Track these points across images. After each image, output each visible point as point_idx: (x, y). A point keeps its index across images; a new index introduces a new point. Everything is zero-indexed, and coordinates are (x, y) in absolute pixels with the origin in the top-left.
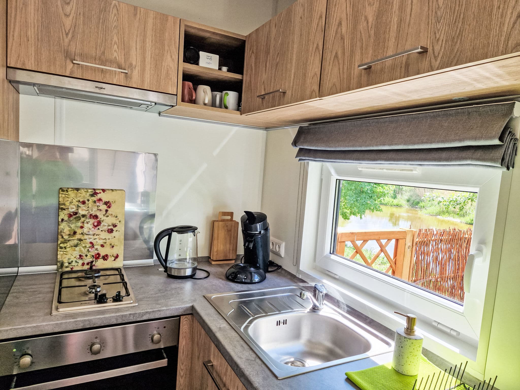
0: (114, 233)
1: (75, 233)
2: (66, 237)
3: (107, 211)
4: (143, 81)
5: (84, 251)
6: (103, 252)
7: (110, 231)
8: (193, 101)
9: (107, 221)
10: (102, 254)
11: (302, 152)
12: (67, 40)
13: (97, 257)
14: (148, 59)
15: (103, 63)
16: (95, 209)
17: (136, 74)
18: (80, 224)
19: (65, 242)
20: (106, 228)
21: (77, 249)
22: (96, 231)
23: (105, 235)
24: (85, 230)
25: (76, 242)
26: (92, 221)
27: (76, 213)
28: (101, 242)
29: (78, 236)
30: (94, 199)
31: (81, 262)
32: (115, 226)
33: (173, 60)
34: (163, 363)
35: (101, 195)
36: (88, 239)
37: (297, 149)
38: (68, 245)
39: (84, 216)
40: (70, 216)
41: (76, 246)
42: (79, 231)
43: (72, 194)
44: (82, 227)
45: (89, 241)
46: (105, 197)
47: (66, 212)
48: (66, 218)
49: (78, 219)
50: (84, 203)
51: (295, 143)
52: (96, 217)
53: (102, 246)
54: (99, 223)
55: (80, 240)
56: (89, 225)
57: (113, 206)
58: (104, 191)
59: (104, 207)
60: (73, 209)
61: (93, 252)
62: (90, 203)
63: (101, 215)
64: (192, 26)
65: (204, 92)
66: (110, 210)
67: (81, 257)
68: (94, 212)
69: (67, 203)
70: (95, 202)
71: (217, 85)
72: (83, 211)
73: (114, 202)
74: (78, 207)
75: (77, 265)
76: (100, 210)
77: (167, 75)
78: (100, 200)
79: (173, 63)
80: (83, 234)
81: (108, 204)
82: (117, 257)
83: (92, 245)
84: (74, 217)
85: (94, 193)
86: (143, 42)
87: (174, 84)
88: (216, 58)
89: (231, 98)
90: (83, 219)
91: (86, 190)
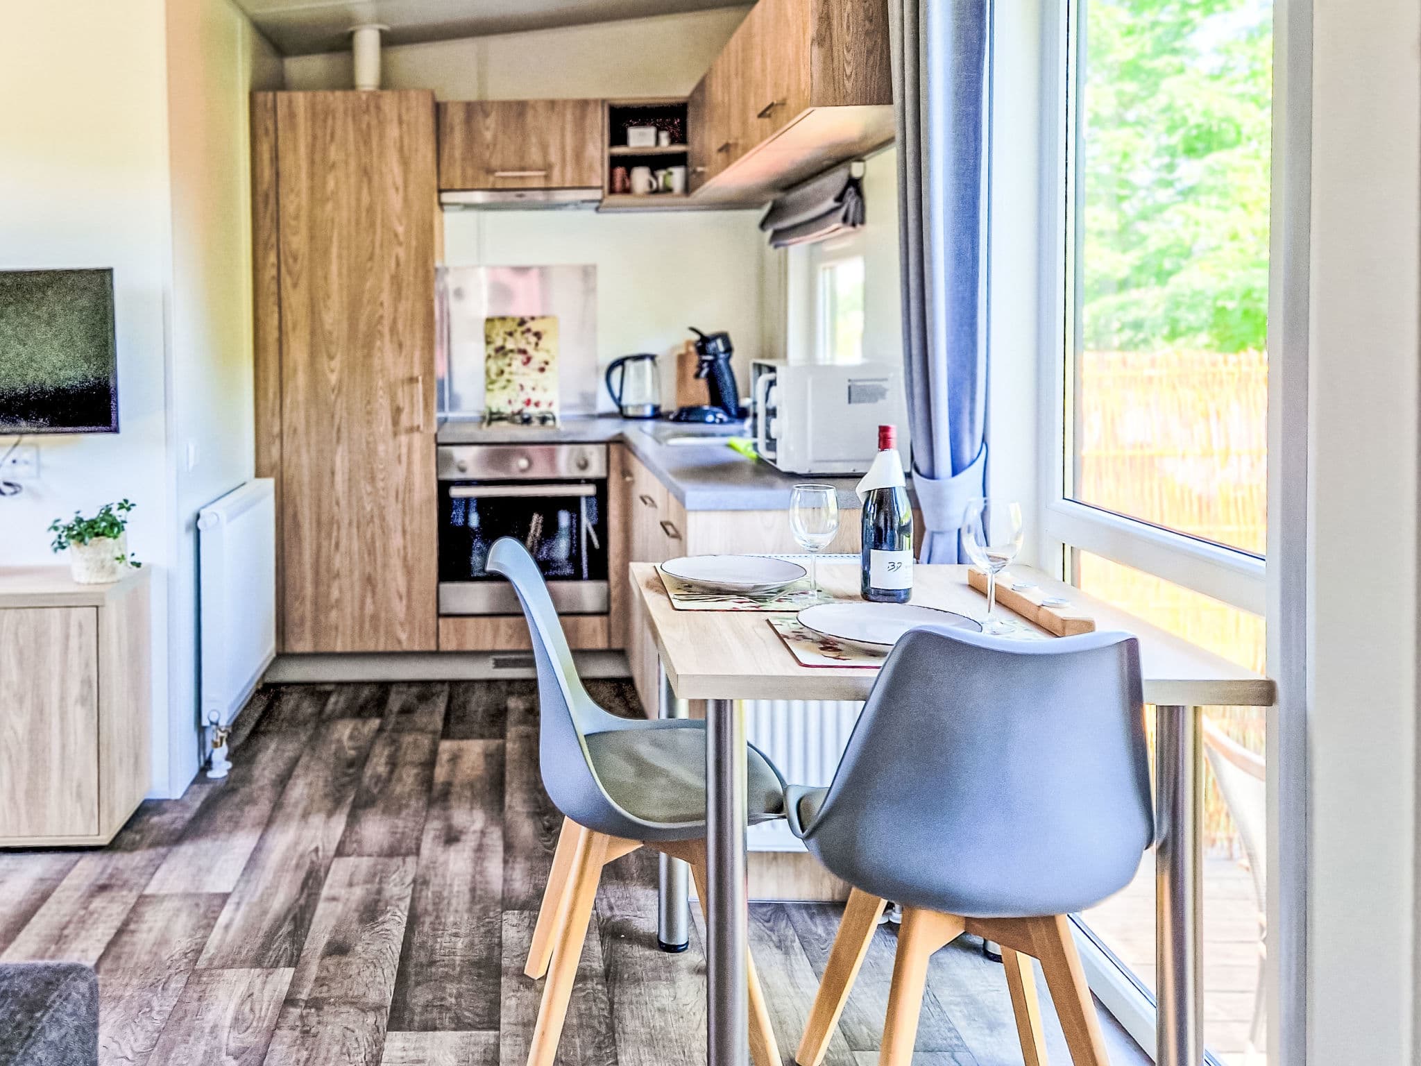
0: (546, 373)
1: (502, 372)
2: (493, 377)
3: (537, 344)
4: (564, 179)
5: (513, 396)
6: (535, 397)
7: (542, 370)
8: (627, 190)
9: (538, 358)
10: (534, 400)
11: (777, 235)
12: (488, 153)
13: (528, 402)
14: (569, 153)
15: (523, 169)
16: (524, 341)
17: (556, 173)
18: (507, 361)
20: (536, 366)
21: (506, 391)
22: (524, 369)
23: (536, 375)
24: (513, 368)
25: (503, 383)
26: (521, 358)
27: (502, 348)
28: (532, 384)
29: (506, 376)
30: (523, 328)
31: (510, 408)
32: (547, 363)
33: (596, 148)
34: (591, 490)
35: (530, 324)
36: (517, 380)
37: (769, 233)
38: (496, 386)
39: (512, 351)
40: (497, 351)
41: (504, 388)
42: (507, 369)
43: (498, 324)
44: (510, 365)
45: (518, 382)
46: (534, 326)
47: (492, 346)
48: (493, 353)
49: (505, 354)
50: (511, 334)
51: (763, 225)
52: (523, 352)
53: (534, 389)
54: (529, 359)
55: (509, 381)
56: (517, 362)
57: (544, 338)
58: (533, 318)
59: (533, 339)
60: (499, 343)
61: (524, 397)
62: (518, 335)
63: (530, 350)
64: (617, 102)
65: (641, 177)
66: (541, 343)
67: (510, 402)
68: (522, 345)
69: (494, 336)
70: (523, 333)
71: (656, 162)
72: (510, 345)
73: (545, 332)
74: (505, 340)
75: (507, 410)
76: (529, 343)
77: (591, 168)
78: (529, 330)
79: (598, 150)
80: (511, 373)
81: (538, 335)
82: (550, 404)
83: (522, 387)
84: (501, 353)
85: (522, 322)
86: (563, 136)
87: (599, 176)
88: (651, 131)
89: (677, 176)
90: (510, 355)
91: (513, 319)
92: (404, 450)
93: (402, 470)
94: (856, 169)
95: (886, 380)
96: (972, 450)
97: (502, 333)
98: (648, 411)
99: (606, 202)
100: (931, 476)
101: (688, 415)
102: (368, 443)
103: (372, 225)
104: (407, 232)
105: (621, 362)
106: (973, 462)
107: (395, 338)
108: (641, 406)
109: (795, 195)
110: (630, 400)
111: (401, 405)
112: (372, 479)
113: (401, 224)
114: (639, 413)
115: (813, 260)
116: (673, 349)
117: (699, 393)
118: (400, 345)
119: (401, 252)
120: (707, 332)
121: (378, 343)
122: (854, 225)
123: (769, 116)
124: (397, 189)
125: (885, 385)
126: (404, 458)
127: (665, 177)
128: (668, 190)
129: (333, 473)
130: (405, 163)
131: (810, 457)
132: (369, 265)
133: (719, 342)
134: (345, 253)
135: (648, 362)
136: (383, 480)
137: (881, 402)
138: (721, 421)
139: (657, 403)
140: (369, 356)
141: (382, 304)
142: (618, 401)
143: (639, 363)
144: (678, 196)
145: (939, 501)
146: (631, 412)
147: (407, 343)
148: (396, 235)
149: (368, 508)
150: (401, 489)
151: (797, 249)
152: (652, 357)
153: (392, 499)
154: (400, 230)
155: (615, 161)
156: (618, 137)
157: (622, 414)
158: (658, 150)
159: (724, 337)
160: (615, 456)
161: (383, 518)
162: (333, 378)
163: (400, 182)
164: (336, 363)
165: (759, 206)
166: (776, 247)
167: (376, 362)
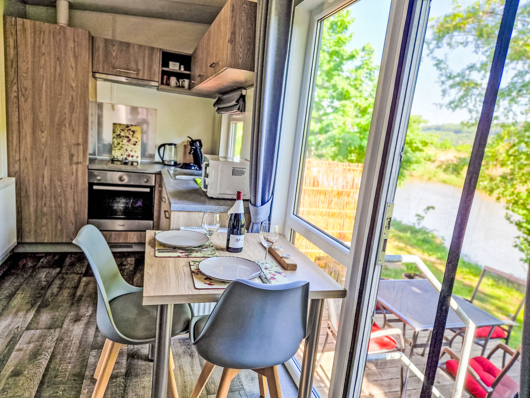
0: (136, 146)
1: (119, 144)
2: (116, 145)
3: (133, 135)
4: (144, 76)
5: (123, 153)
6: (131, 154)
7: (135, 145)
8: (168, 84)
9: (133, 140)
10: (131, 155)
11: (219, 109)
12: (114, 61)
13: (129, 155)
14: (146, 66)
15: (128, 69)
16: (128, 133)
17: (141, 73)
18: (121, 140)
19: (115, 147)
20: (133, 143)
21: (120, 151)
22: (128, 144)
23: (132, 146)
24: (124, 143)
25: (119, 148)
26: (126, 139)
27: (119, 135)
28: (131, 149)
29: (120, 145)
30: (128, 129)
31: (122, 157)
32: (136, 142)
33: (157, 66)
34: (148, 190)
35: (131, 128)
36: (125, 147)
37: (216, 108)
38: (116, 148)
39: (123, 136)
40: (117, 136)
41: (120, 149)
42: (121, 143)
43: (118, 126)
44: (122, 141)
45: (125, 148)
47: (115, 134)
48: (115, 136)
49: (120, 137)
50: (123, 130)
51: (214, 105)
52: (128, 137)
53: (131, 151)
54: (130, 140)
55: (122, 147)
56: (125, 141)
57: (136, 133)
58: (132, 125)
59: (132, 133)
60: (118, 133)
61: (127, 153)
62: (126, 131)
63: (130, 137)
64: (165, 51)
65: (173, 80)
66: (135, 135)
67: (122, 155)
68: (127, 135)
69: (116, 130)
70: (128, 130)
71: (179, 76)
72: (122, 134)
73: (136, 131)
74: (120, 132)
75: (120, 158)
76: (130, 134)
77: (154, 73)
78: (130, 130)
79: (157, 68)
80: (122, 144)
81: (134, 132)
82: (137, 157)
83: (127, 150)
84: (118, 137)
85: (127, 126)
86: (144, 59)
87: (158, 77)
88: (178, 64)
89: (186, 82)
90: (122, 138)
91: (124, 125)
92: (74, 170)
93: (73, 178)
94: (244, 92)
95: (245, 168)
96: (268, 197)
97: (119, 129)
98: (172, 163)
99: (159, 87)
100: (255, 205)
101: (186, 166)
102: (59, 167)
103: (61, 81)
104: (77, 86)
105: (164, 145)
106: (268, 201)
107: (71, 128)
108: (171, 161)
109: (225, 97)
110: (166, 158)
111: (73, 153)
112: (61, 180)
113: (74, 83)
114: (169, 164)
115: (230, 120)
116: (183, 142)
117: (190, 159)
118: (73, 131)
119: (74, 94)
120: (194, 139)
121: (64, 129)
122: (241, 112)
123: (213, 67)
124: (72, 68)
125: (244, 170)
126: (75, 173)
127: (182, 82)
128: (183, 87)
129: (43, 177)
130: (76, 57)
131: (218, 192)
132: (60, 97)
133: (198, 143)
134: (48, 90)
135: (173, 147)
136: (65, 181)
137: (243, 176)
138: (196, 170)
139: (176, 160)
140: (59, 133)
141: (65, 113)
142: (162, 159)
143: (171, 146)
144: (186, 90)
145: (256, 214)
146: (166, 163)
147: (76, 130)
148: (72, 87)
149: (59, 191)
150: (73, 185)
151: (225, 116)
152: (175, 145)
153: (69, 187)
154: (74, 85)
155: (164, 73)
156: (165, 64)
157: (163, 163)
158: (179, 71)
159: (200, 141)
160: (158, 179)
161: (65, 195)
162: (43, 140)
163: (73, 65)
164: (45, 134)
165: (214, 98)
166: (218, 113)
167: (63, 136)
